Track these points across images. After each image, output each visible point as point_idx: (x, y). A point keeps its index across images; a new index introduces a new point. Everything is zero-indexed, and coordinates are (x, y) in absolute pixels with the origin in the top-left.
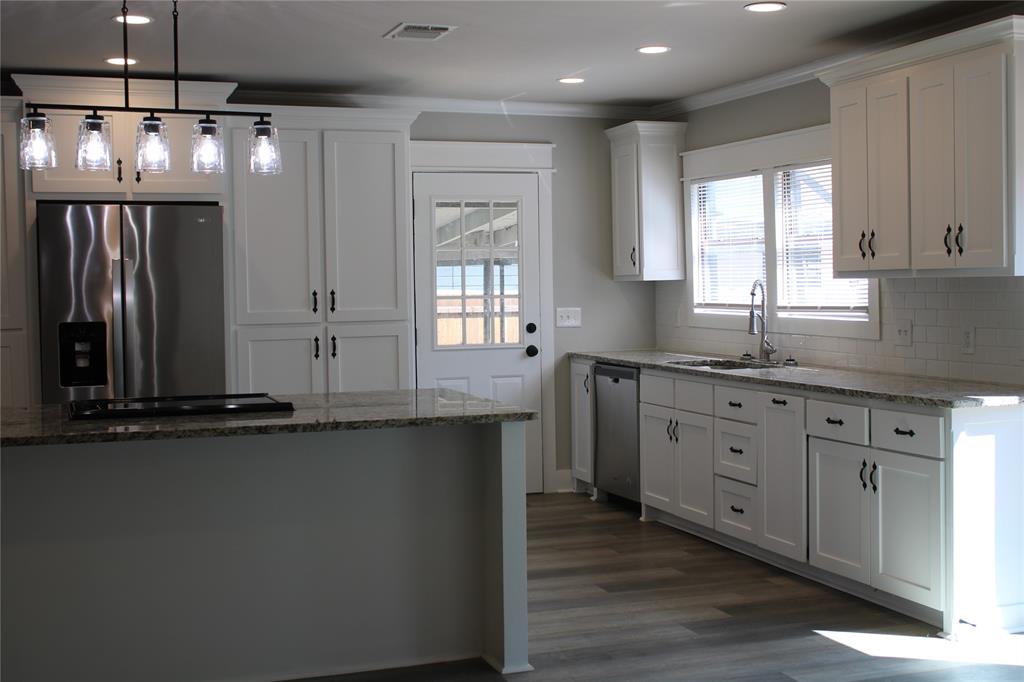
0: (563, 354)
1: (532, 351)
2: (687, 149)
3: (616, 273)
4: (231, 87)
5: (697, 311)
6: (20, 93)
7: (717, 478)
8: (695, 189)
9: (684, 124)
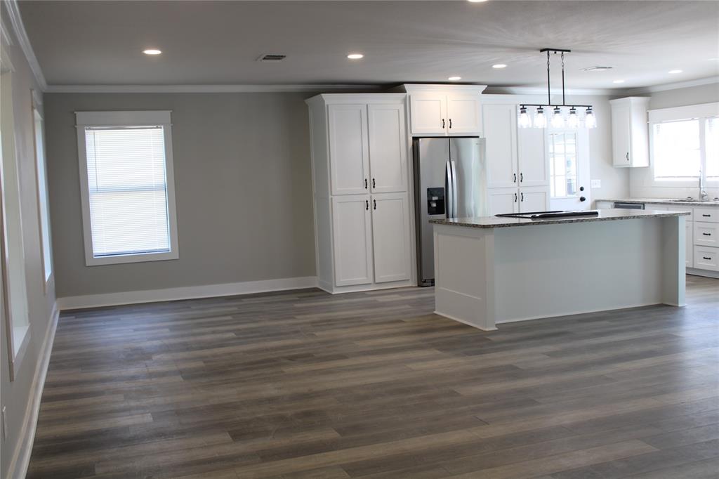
0: (593, 200)
1: (582, 199)
2: (650, 109)
3: (614, 164)
4: (484, 87)
5: (656, 180)
6: (405, 92)
7: (695, 247)
8: (655, 126)
9: (649, 98)
